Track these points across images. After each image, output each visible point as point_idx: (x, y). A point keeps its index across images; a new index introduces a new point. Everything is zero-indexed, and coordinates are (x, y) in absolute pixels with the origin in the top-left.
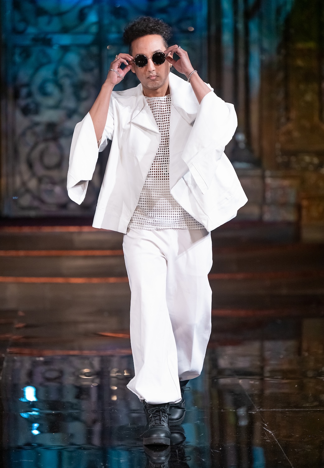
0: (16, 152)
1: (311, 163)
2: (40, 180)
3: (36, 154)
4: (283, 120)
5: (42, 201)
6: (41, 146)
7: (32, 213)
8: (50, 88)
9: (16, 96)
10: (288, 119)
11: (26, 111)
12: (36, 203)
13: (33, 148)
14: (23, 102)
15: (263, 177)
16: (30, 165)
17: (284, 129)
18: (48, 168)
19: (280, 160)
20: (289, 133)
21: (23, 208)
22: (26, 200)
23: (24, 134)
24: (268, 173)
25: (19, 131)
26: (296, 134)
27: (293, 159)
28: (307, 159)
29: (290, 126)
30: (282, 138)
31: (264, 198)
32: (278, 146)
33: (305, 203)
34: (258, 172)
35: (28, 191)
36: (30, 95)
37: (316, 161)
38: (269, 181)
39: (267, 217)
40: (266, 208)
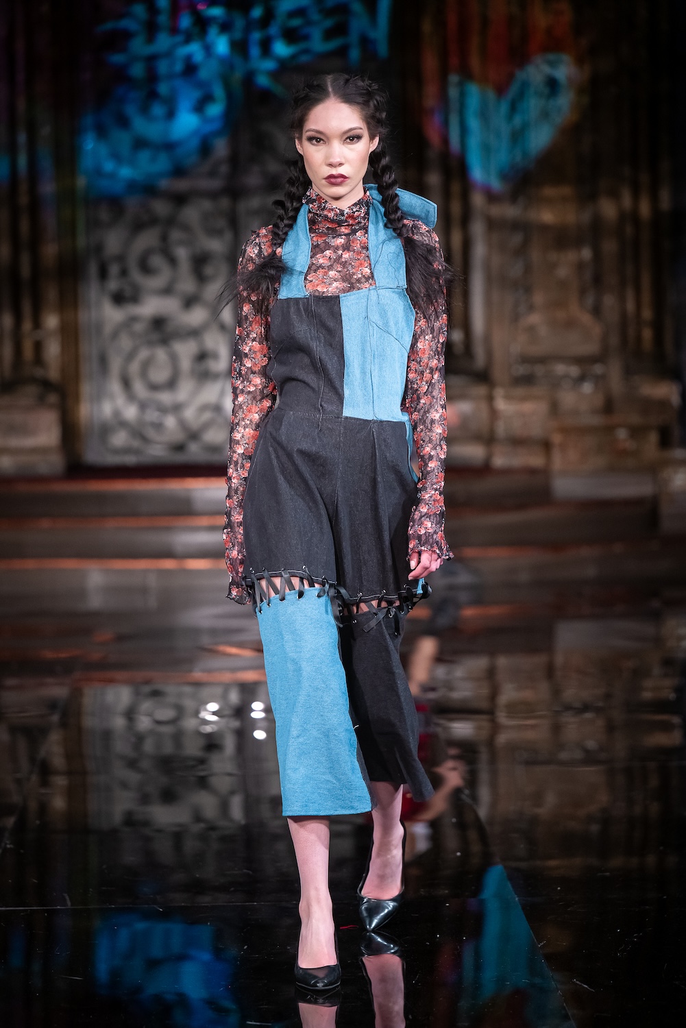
0: (103, 361)
1: (566, 375)
2: (143, 406)
3: (134, 367)
4: (522, 308)
5: (145, 439)
6: (144, 354)
7: (130, 460)
8: (157, 261)
9: (103, 274)
10: (530, 307)
11: (119, 299)
12: (136, 443)
13: (130, 356)
14: (113, 285)
15: (490, 399)
16: (126, 383)
17: (524, 323)
18: (154, 387)
20: (531, 329)
21: (117, 451)
22: (120, 439)
23: (115, 335)
24: (498, 392)
25: (108, 329)
26: (543, 331)
27: (539, 369)
28: (560, 369)
29: (534, 318)
30: (522, 337)
31: (492, 431)
32: (516, 350)
33: (556, 438)
34: (481, 390)
35: (123, 424)
36: (124, 273)
37: (574, 371)
38: (500, 404)
39: (498, 462)
40: (495, 448)
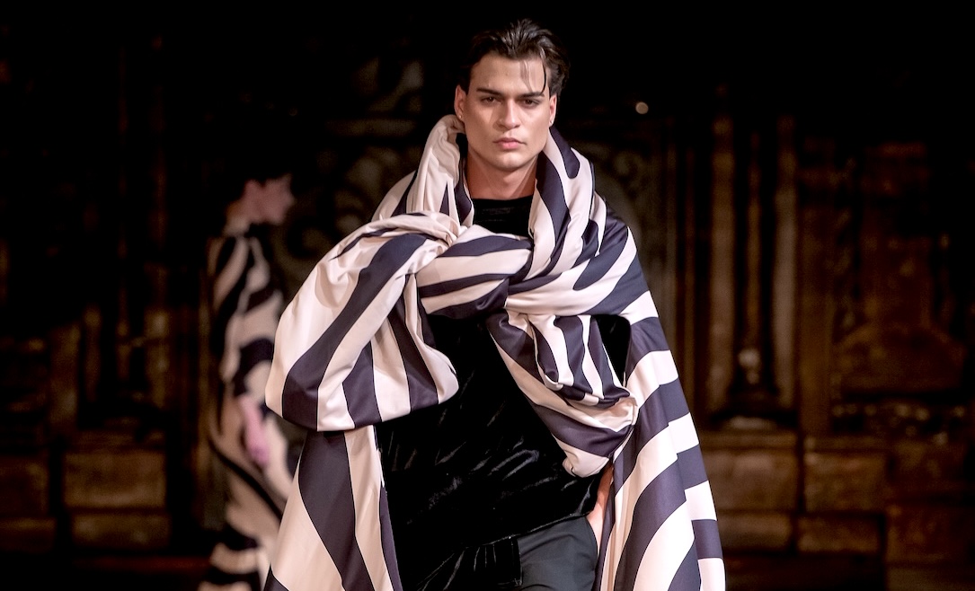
1: (911, 421)
4: (849, 320)
10: (861, 320)
15: (799, 451)
17: (850, 341)
19: (839, 411)
20: (861, 350)
24: (810, 443)
26: (878, 353)
27: (870, 410)
28: (903, 410)
29: (865, 334)
30: (847, 363)
31: (800, 498)
32: (836, 380)
33: (894, 511)
34: (789, 439)
37: (922, 414)
38: (811, 459)
39: (808, 543)
40: (804, 524)
